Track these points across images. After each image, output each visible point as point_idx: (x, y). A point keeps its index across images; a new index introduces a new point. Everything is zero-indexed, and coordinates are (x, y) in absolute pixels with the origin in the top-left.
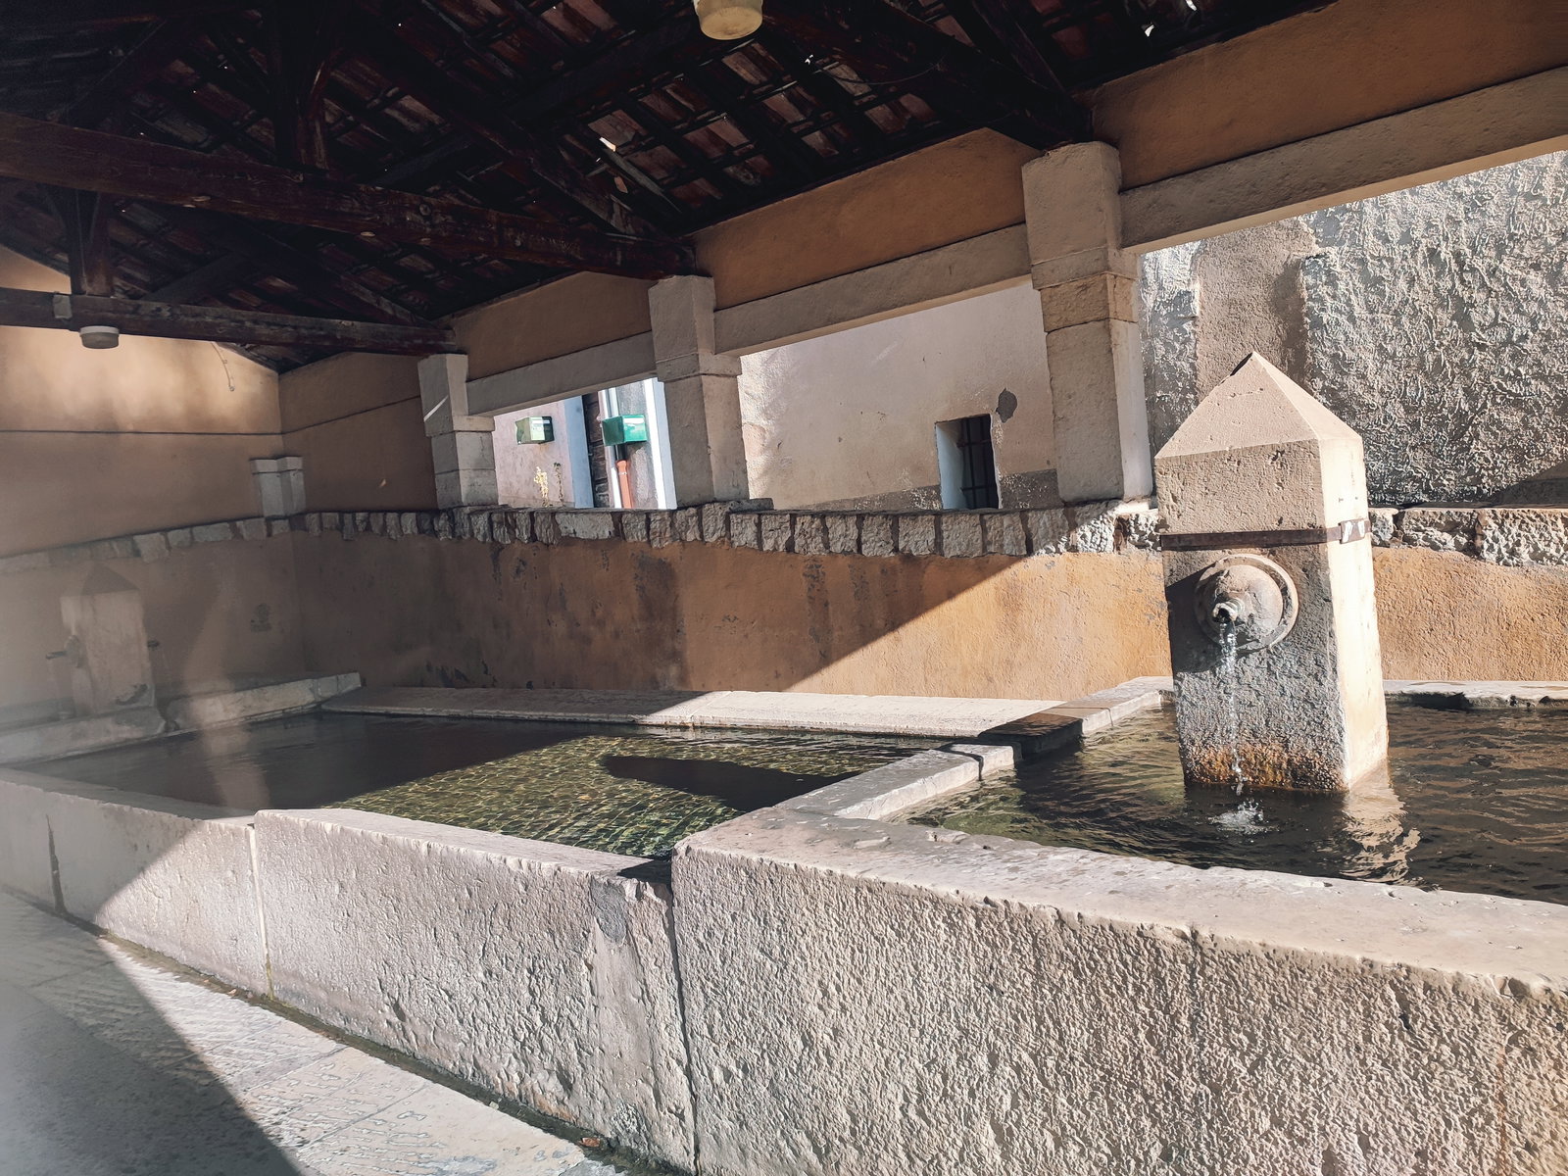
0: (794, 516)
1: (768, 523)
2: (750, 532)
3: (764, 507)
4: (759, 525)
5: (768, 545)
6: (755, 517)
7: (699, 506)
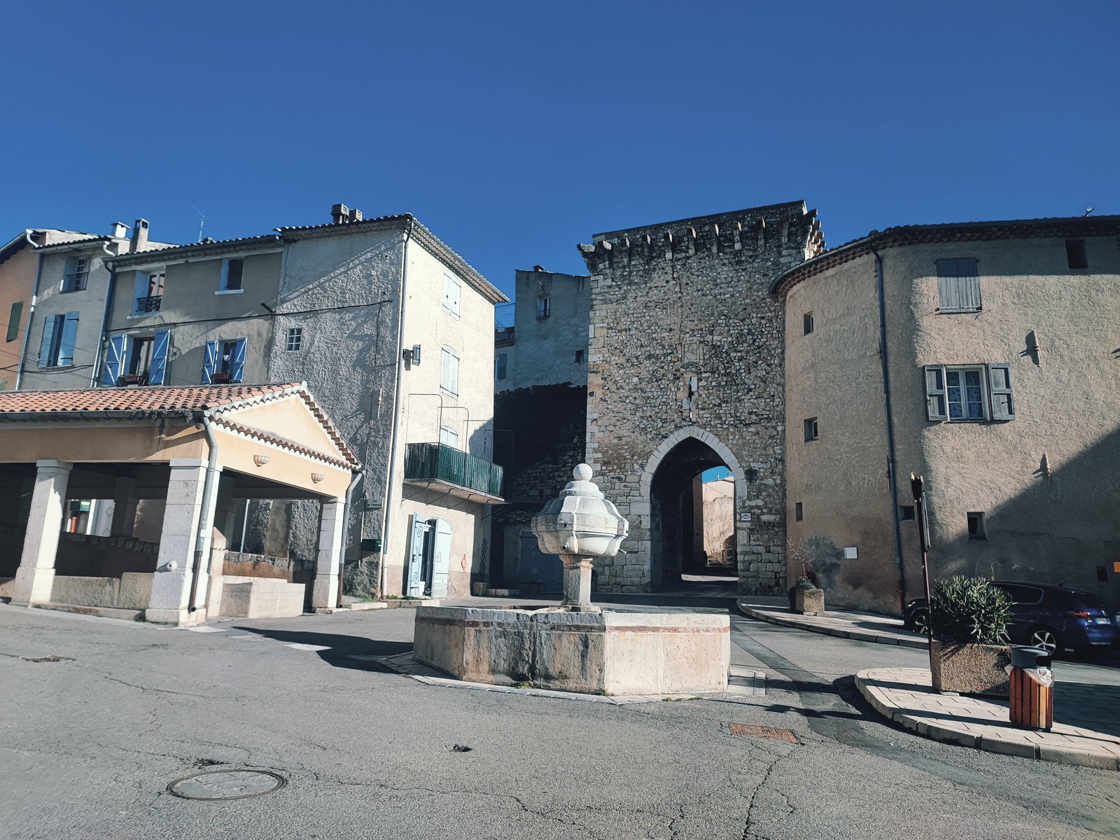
0: (145, 543)
1: (137, 544)
2: (131, 545)
3: (136, 540)
4: (134, 544)
5: (136, 549)
6: (133, 542)
7: (117, 537)
